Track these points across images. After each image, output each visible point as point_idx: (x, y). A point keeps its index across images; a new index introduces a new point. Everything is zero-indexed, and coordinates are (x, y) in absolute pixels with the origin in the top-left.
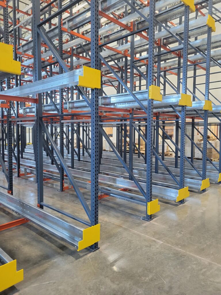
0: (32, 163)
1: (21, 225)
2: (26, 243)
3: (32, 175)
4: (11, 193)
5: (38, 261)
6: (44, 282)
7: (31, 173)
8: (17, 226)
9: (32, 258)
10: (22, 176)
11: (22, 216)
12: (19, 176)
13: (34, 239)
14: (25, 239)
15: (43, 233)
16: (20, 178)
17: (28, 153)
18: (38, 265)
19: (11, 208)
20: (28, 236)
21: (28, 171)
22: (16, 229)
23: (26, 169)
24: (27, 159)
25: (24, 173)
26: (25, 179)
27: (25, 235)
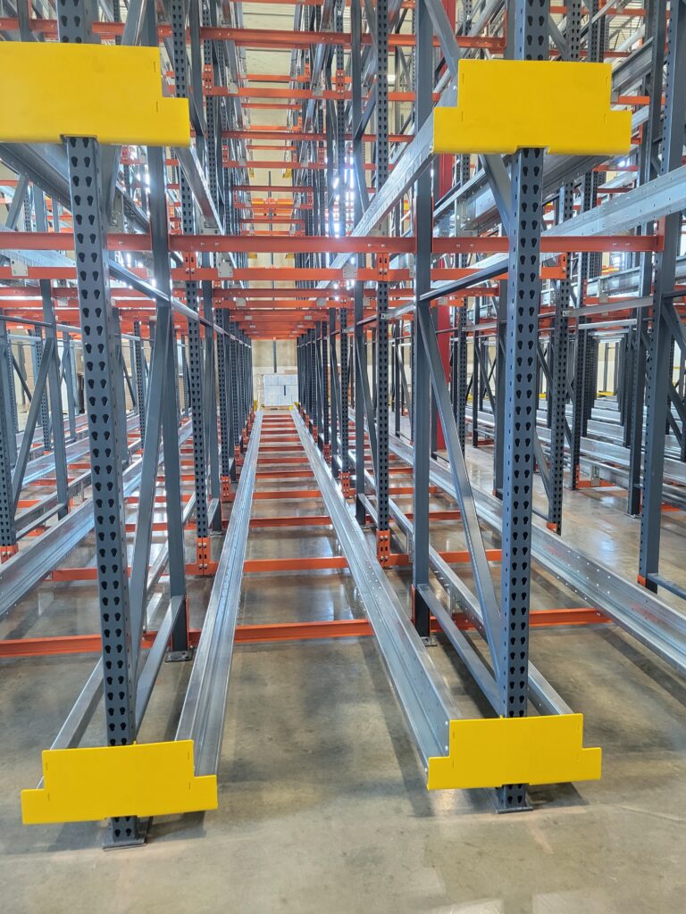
0: (615, 454)
1: (584, 626)
2: (602, 682)
3: (616, 488)
4: (555, 530)
5: (641, 744)
6: (664, 812)
7: (613, 482)
8: (573, 627)
9: (623, 730)
10: (583, 489)
11: (589, 601)
12: (574, 487)
13: (627, 677)
14: (598, 667)
15: (657, 668)
16: (579, 494)
17: (601, 421)
18: (641, 754)
19: (557, 572)
20: (607, 661)
21: (603, 475)
22: (572, 633)
23: (596, 468)
24: (600, 439)
25: (589, 479)
26: (592, 497)
27: (599, 656)
